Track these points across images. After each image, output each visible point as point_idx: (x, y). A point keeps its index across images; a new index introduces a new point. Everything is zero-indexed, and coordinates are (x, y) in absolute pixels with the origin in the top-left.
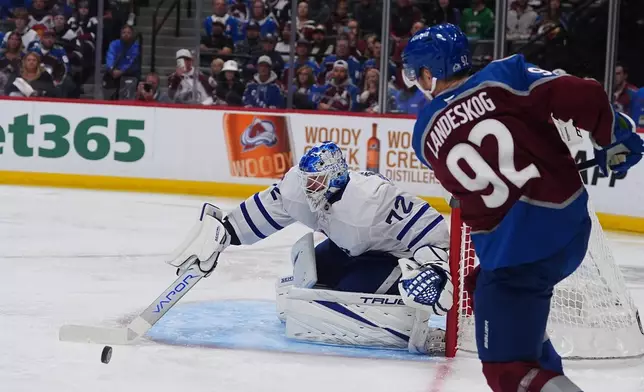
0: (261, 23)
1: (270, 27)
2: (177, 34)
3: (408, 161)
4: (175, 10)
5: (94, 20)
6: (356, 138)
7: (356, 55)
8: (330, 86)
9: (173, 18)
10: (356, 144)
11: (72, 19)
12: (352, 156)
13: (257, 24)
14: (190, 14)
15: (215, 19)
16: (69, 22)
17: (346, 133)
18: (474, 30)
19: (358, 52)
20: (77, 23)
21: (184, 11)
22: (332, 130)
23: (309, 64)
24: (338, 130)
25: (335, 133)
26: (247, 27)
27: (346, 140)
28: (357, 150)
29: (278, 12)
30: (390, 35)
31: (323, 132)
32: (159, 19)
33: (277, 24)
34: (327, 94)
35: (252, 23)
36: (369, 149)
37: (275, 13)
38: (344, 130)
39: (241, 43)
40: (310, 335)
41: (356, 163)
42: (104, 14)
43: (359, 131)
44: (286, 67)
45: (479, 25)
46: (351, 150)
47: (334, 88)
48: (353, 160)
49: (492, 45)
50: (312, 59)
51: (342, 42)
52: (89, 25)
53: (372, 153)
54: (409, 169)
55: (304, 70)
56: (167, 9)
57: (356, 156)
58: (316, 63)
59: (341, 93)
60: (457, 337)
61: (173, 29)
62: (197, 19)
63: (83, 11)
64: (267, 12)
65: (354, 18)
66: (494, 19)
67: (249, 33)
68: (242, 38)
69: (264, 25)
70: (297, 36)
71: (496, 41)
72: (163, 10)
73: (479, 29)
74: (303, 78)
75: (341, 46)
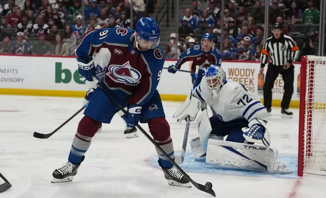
0: (207, 19)
1: (210, 22)
2: (168, 26)
3: (278, 83)
4: (166, 14)
5: (129, 21)
6: (253, 73)
7: (251, 34)
8: (241, 48)
9: (165, 18)
10: (253, 76)
11: (118, 20)
12: (251, 82)
13: (205, 20)
14: (173, 17)
15: (185, 18)
16: (117, 22)
17: (248, 71)
18: (310, 20)
19: (252, 32)
20: (121, 22)
21: (170, 15)
22: (241, 69)
23: (229, 39)
24: (244, 70)
25: (242, 71)
26: (200, 22)
27: (248, 74)
28: (253, 79)
29: (215, 15)
30: (269, 24)
31: (237, 71)
32: (159, 19)
33: (214, 20)
34: (239, 52)
35: (203, 20)
36: (259, 78)
37: (213, 15)
38: (247, 70)
39: (197, 29)
40: (217, 162)
41: (253, 85)
42: (133, 17)
43: (254, 70)
44: (219, 41)
45: (312, 17)
46: (250, 79)
47: (243, 49)
48: (251, 84)
49: (319, 26)
50: (231, 37)
51: (244, 28)
52: (126, 22)
53: (260, 80)
54: (278, 87)
55: (227, 41)
56: (163, 14)
57: (253, 81)
58: (233, 38)
59: (246, 52)
60: (303, 167)
61: (166, 23)
62: (177, 18)
63: (123, 16)
64: (210, 14)
65: (251, 16)
66: (319, 14)
67: (201, 24)
68: (198, 27)
69: (208, 21)
70: (224, 25)
71: (320, 25)
72: (161, 15)
73: (312, 19)
74: (226, 45)
75: (244, 29)
